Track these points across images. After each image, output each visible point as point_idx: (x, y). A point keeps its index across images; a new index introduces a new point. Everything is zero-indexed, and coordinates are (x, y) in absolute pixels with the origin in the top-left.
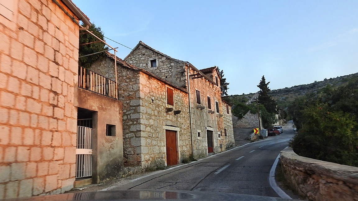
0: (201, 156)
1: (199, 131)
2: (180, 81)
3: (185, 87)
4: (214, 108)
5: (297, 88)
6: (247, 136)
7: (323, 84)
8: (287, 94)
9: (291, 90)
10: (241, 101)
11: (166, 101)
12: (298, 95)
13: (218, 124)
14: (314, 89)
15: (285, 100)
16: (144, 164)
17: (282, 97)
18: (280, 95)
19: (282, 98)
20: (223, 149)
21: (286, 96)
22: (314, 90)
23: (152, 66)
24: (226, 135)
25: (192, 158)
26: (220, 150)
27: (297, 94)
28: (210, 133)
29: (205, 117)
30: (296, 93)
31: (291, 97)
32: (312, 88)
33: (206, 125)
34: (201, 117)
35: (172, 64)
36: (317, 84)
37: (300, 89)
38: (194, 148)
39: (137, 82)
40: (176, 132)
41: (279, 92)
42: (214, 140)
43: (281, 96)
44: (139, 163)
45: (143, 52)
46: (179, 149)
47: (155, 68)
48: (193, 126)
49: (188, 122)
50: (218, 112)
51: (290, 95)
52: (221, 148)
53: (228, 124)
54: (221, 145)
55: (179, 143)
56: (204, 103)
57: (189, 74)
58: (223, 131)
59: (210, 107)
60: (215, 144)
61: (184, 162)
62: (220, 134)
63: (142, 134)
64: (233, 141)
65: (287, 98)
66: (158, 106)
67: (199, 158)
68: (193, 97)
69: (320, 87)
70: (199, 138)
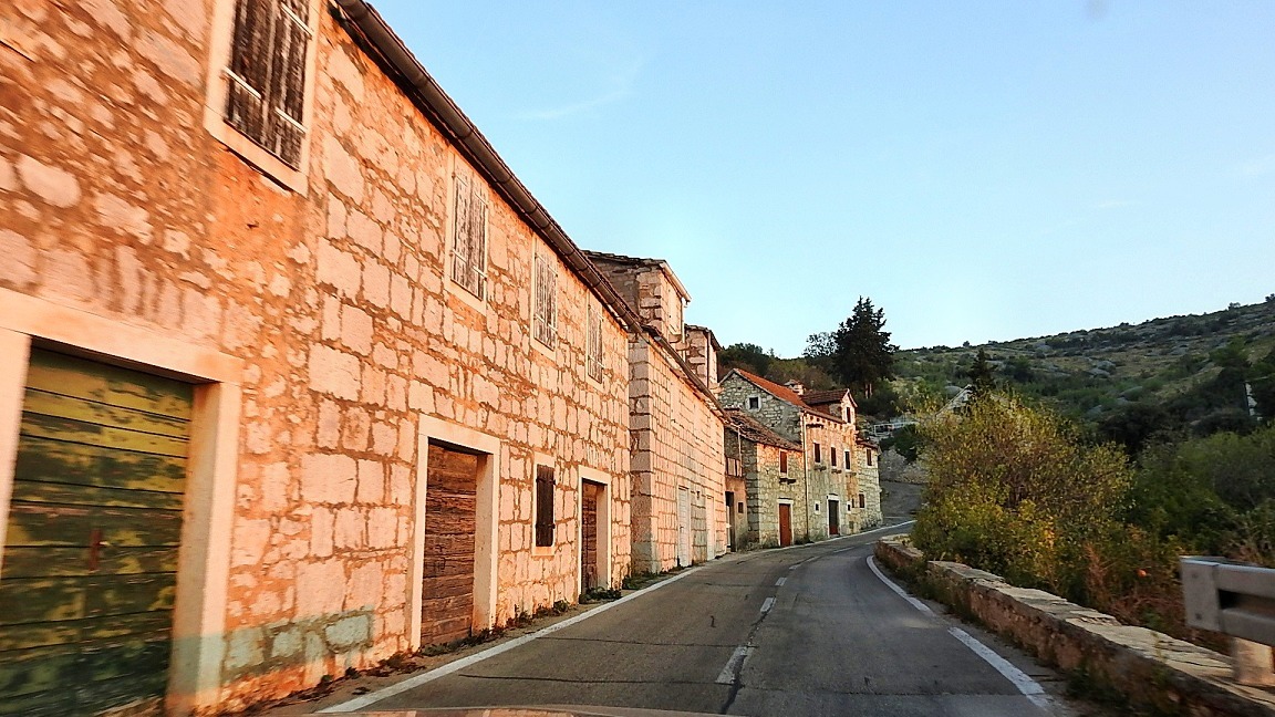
0: (819, 537)
1: (817, 502)
2: (793, 433)
3: (800, 443)
4: (841, 460)
5: (1161, 327)
6: (914, 507)
7: (1259, 317)
8: (1120, 350)
9: (1139, 333)
10: (955, 371)
11: (779, 469)
12: (1163, 354)
13: (848, 488)
14: (1223, 333)
15: (1111, 370)
16: (762, 541)
17: (1101, 360)
18: (1097, 354)
19: (1100, 364)
20: (855, 531)
21: (1117, 356)
22: (1221, 337)
23: (752, 407)
24: (862, 505)
25: (807, 539)
26: (849, 531)
27: (1156, 351)
28: (833, 505)
29: (826, 480)
30: (1153, 346)
31: (1136, 361)
32: (1215, 329)
33: (828, 492)
34: (821, 480)
35: (782, 407)
36: (1236, 316)
37: (1172, 334)
38: (810, 527)
39: (754, 454)
40: (789, 505)
41: (1094, 339)
42: (840, 516)
43: (1098, 357)
44: (757, 540)
45: (739, 384)
46: (793, 527)
47: (756, 410)
48: (809, 496)
49: (803, 491)
50: (848, 467)
51: (1133, 353)
52: (852, 527)
53: (869, 485)
54: (851, 523)
55: (793, 519)
56: (826, 456)
57: (806, 423)
58: (857, 499)
59: (834, 464)
60: (841, 522)
61: (797, 543)
62: (850, 504)
63: (760, 510)
64: (880, 516)
65: (1118, 364)
66: (772, 477)
67: (817, 540)
68: (810, 453)
69: (1244, 327)
70: (816, 512)
